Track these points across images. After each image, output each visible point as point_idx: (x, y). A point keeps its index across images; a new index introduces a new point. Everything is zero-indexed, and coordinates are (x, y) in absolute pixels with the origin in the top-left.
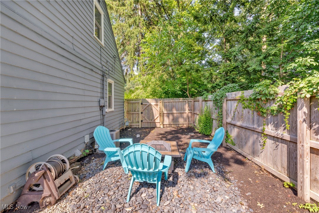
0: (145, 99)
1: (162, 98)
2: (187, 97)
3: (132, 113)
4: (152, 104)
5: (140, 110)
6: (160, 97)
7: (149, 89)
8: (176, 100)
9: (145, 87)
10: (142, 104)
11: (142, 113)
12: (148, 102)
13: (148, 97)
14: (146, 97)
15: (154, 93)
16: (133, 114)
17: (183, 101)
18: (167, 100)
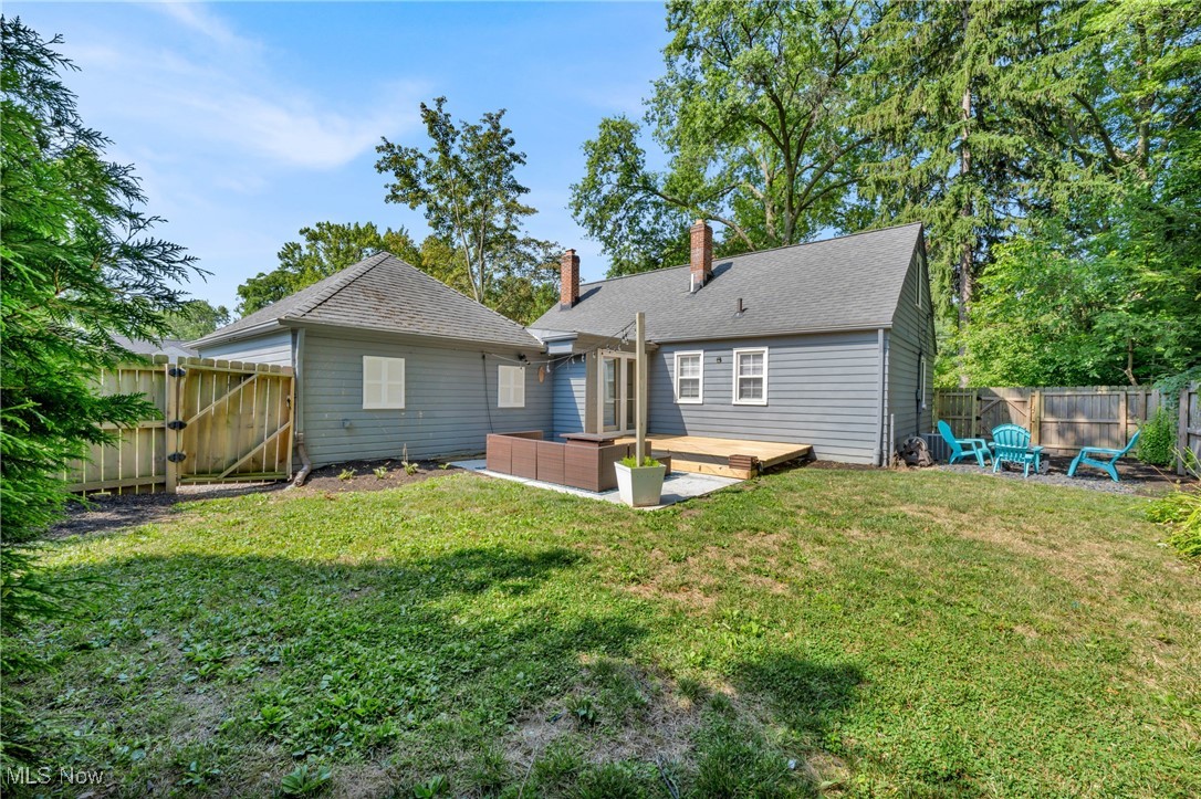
0: (987, 390)
1: (1037, 386)
2: (1128, 383)
3: (951, 417)
4: (1007, 399)
5: (974, 411)
6: (1034, 383)
7: (997, 365)
8: (1088, 390)
9: (985, 356)
10: (978, 399)
11: (978, 418)
12: (996, 396)
13: (995, 383)
14: (991, 384)
15: (1013, 373)
16: (954, 419)
17: (1110, 393)
18: (1055, 391)
